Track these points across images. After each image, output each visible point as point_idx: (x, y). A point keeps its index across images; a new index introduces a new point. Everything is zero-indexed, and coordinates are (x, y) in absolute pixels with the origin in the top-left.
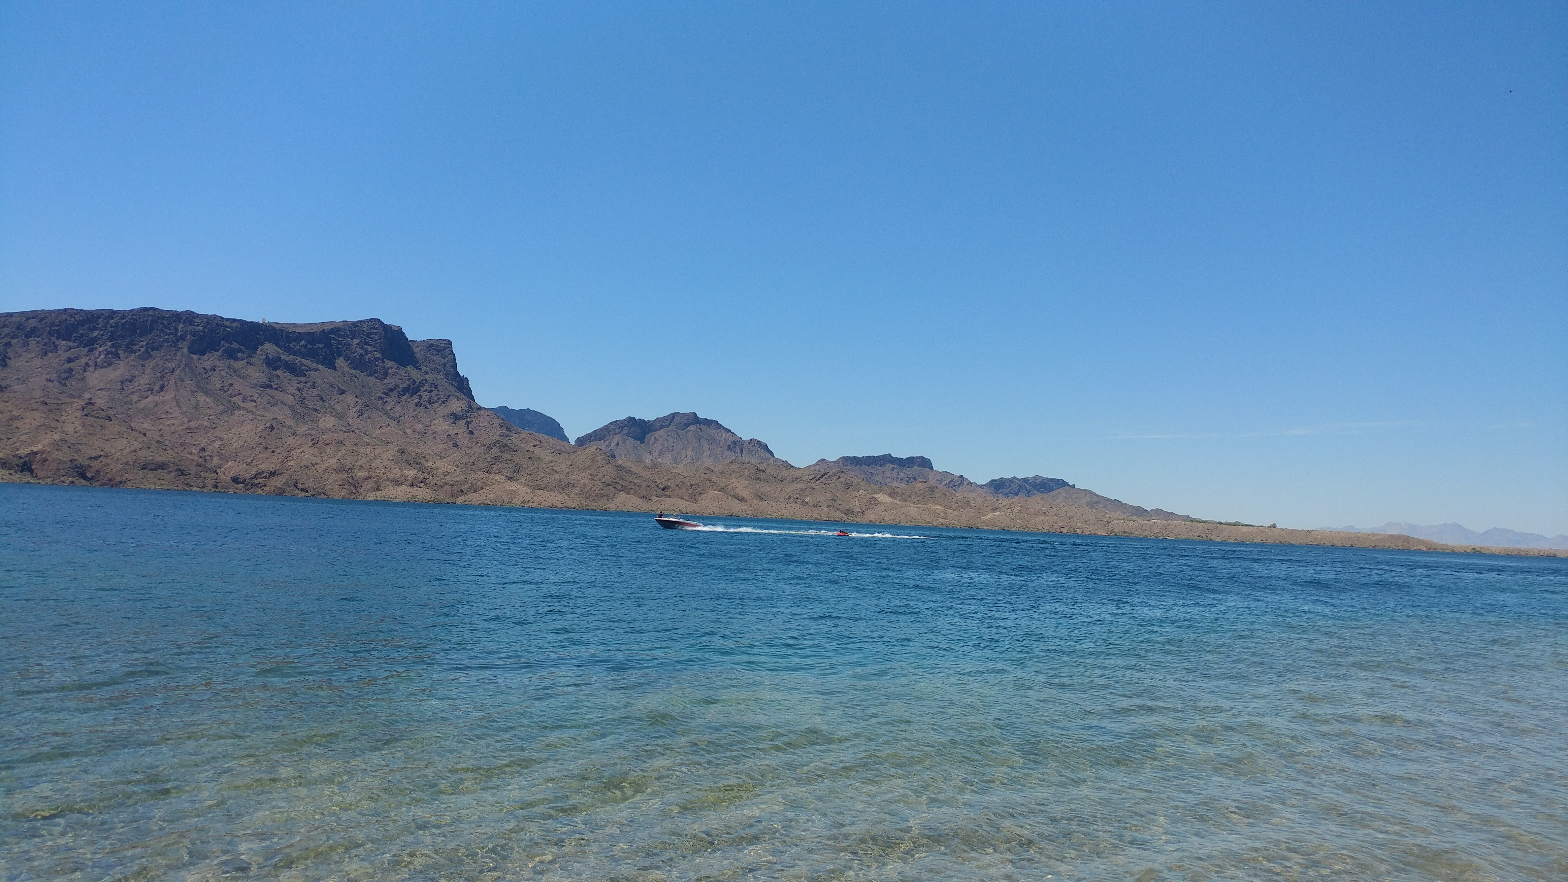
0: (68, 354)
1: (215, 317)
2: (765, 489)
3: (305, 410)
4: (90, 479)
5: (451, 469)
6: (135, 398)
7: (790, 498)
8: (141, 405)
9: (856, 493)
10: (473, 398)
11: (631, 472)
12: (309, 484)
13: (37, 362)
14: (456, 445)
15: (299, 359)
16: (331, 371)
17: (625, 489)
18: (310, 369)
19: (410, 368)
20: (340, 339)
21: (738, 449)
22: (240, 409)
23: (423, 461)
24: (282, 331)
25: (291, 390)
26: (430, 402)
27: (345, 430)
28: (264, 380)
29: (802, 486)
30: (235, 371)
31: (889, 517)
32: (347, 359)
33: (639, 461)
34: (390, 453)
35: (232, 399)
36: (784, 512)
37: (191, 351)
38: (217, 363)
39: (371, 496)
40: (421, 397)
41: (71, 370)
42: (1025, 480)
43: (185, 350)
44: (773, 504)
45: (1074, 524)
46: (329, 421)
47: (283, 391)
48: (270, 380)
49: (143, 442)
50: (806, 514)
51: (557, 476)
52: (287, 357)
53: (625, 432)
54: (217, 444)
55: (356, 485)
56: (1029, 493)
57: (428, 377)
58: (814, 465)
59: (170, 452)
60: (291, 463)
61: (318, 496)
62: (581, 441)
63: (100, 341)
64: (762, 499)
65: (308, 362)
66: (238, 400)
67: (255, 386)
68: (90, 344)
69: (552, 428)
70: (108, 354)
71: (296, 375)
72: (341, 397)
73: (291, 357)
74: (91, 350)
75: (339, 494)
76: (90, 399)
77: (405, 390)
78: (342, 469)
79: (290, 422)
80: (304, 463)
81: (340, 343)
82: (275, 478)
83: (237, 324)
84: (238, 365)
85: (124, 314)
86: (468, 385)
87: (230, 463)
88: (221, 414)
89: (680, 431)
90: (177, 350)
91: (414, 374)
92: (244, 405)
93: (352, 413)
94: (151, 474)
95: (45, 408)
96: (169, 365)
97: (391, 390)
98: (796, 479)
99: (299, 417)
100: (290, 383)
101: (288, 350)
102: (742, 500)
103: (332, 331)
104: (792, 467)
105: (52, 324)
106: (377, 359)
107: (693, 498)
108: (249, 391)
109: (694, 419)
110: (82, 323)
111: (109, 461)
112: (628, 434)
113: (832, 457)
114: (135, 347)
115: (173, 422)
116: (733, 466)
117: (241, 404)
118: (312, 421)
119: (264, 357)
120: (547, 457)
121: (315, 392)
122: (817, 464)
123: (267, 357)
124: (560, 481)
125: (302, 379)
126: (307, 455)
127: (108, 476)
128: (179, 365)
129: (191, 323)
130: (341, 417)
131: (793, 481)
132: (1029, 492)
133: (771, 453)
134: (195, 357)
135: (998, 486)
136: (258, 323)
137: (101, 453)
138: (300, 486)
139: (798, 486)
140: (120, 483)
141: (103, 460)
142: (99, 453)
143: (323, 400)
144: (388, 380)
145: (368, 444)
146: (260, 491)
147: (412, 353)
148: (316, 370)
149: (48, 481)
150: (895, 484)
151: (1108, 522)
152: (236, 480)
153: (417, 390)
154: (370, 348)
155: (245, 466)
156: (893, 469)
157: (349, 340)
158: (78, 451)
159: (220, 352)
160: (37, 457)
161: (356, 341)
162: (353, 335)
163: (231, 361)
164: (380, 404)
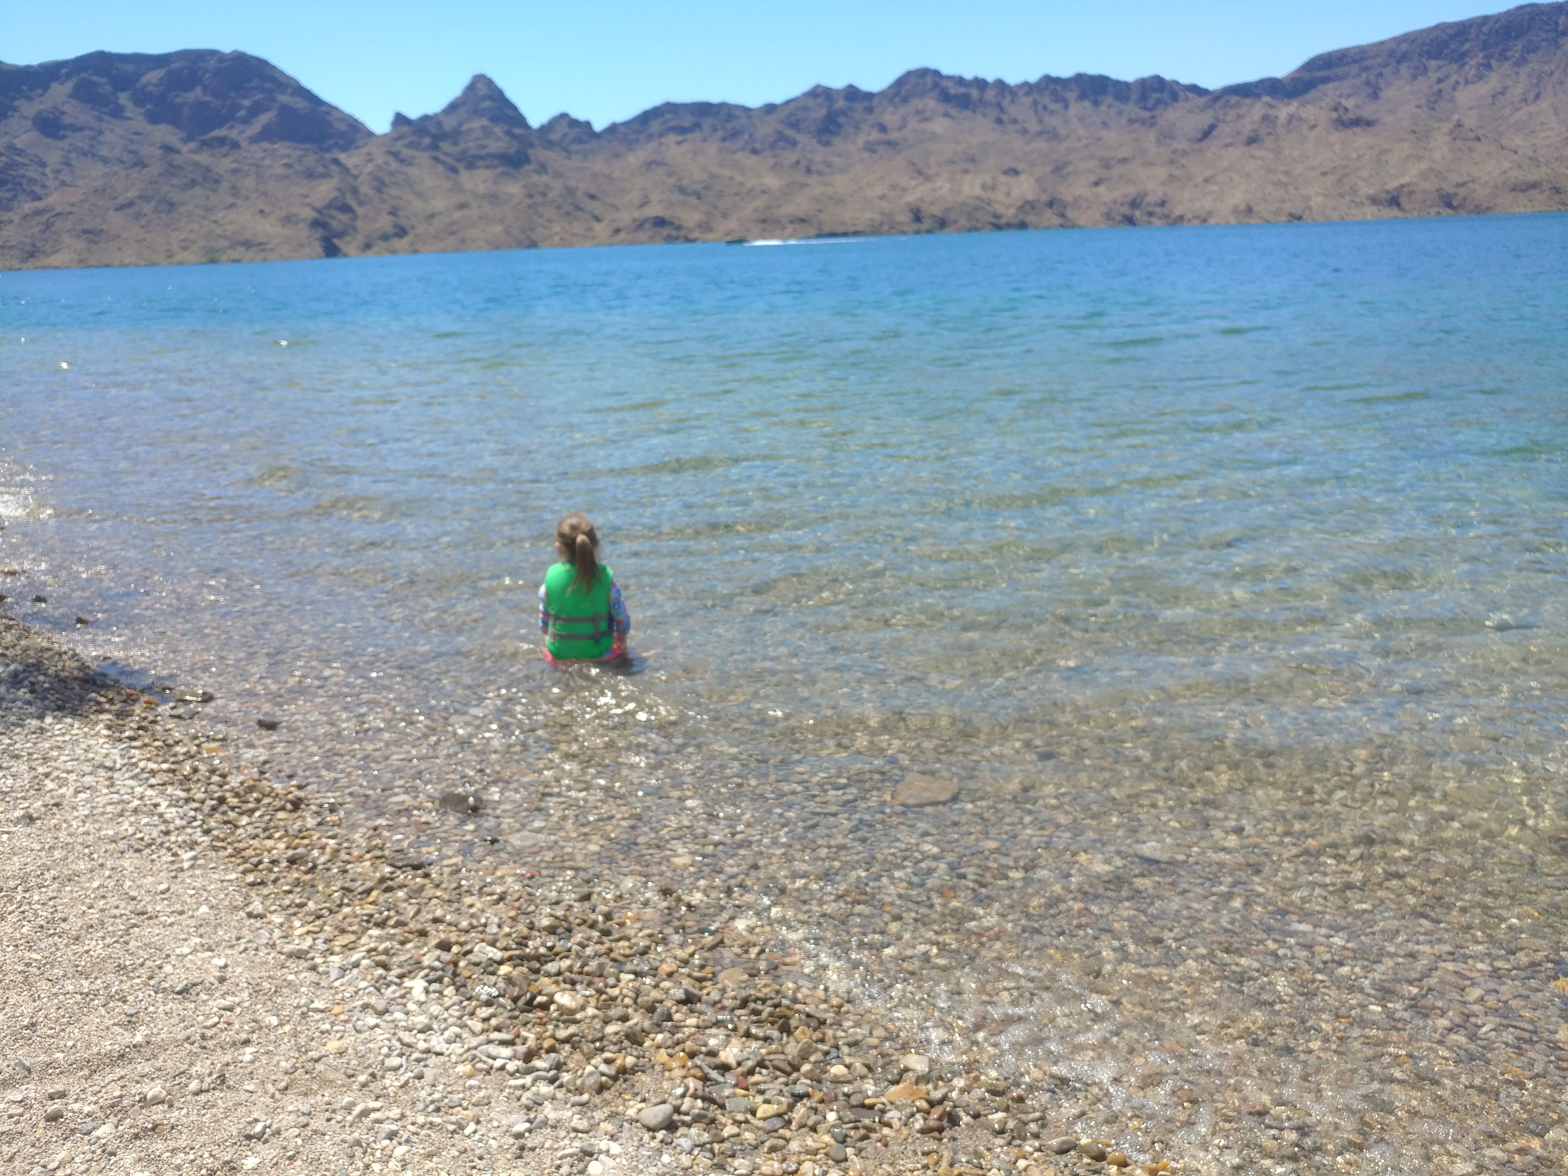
0: (1438, 75)
4: (1456, 208)
6: (1507, 112)
8: (1514, 119)
13: (1407, 89)
41: (1440, 91)
49: (1515, 160)
59: (1544, 168)
68: (1461, 59)
74: (1462, 65)
76: (1458, 120)
94: (1522, 196)
95: (1414, 137)
96: (1547, 68)
105: (1423, 45)
110: (1453, 37)
111: (1476, 186)
114: (1509, 54)
127: (1476, 202)
137: (1469, 178)
140: (1488, 208)
141: (1471, 185)
142: (1467, 178)
149: (1415, 213)
158: (1445, 179)
160: (1406, 190)
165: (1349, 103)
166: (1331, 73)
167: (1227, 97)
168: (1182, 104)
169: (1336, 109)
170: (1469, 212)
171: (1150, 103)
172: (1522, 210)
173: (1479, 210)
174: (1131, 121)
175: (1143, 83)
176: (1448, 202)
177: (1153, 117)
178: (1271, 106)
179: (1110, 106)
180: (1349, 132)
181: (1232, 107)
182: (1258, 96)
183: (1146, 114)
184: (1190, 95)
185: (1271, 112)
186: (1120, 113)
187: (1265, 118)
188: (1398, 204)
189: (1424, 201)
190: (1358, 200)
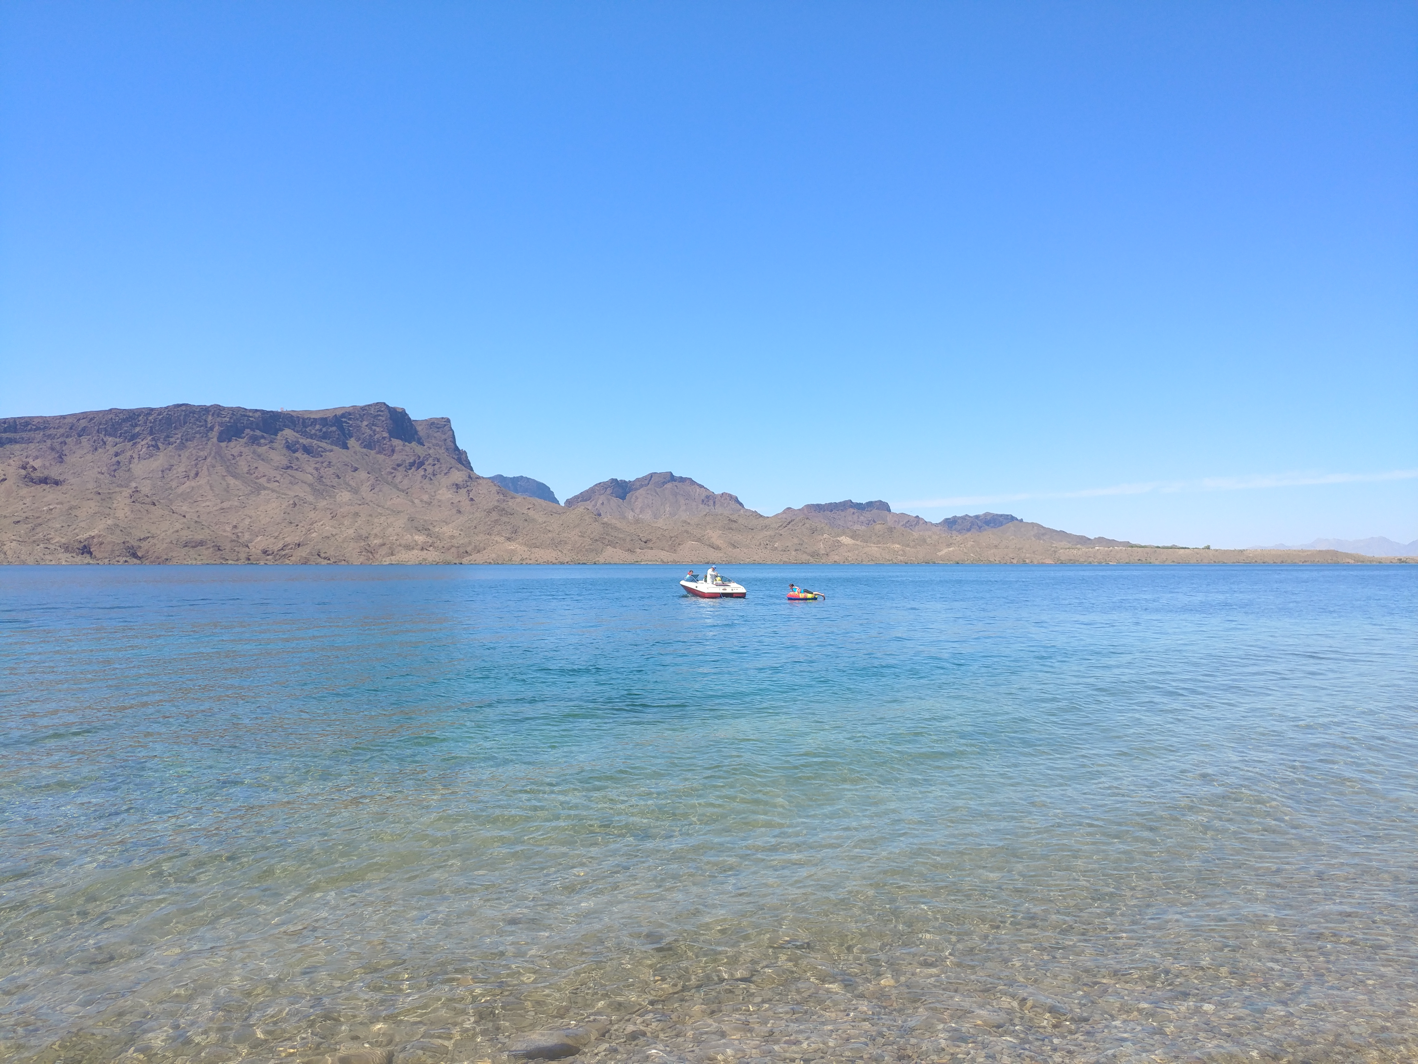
0: (115, 449)
1: (240, 409)
2: (738, 537)
3: (323, 487)
4: (140, 558)
5: (456, 533)
6: (174, 484)
7: (760, 544)
8: (180, 490)
9: (820, 537)
10: (472, 469)
11: (615, 528)
12: (331, 553)
14: (459, 512)
15: (315, 442)
16: (344, 451)
17: (611, 544)
18: (325, 451)
19: (414, 444)
20: (351, 422)
21: (711, 503)
22: (265, 489)
23: (431, 527)
24: (296, 416)
25: (310, 469)
26: (433, 474)
27: (360, 503)
28: (285, 462)
29: (771, 533)
30: (259, 456)
31: (851, 557)
32: (358, 439)
33: (623, 517)
34: (401, 522)
35: (257, 481)
36: (756, 558)
37: (220, 440)
38: (243, 449)
39: (387, 561)
40: (425, 470)
41: (118, 462)
42: (977, 517)
43: (215, 440)
44: (746, 551)
45: (1023, 555)
46: (344, 496)
47: (303, 471)
48: (290, 462)
49: (184, 523)
50: (776, 558)
51: (550, 535)
52: (304, 441)
53: (609, 492)
54: (247, 521)
55: (371, 552)
56: (980, 529)
57: (431, 452)
58: (781, 514)
59: (208, 531)
60: (314, 535)
61: (339, 563)
63: (142, 436)
64: (735, 547)
65: (323, 444)
66: (263, 481)
67: (277, 468)
68: (133, 438)
69: (542, 492)
70: (149, 447)
71: (313, 456)
72: (355, 474)
73: (309, 440)
74: (135, 444)
75: (359, 561)
76: (136, 487)
77: (412, 465)
78: (359, 538)
79: (310, 498)
80: (325, 534)
81: (351, 426)
82: (300, 549)
83: (259, 414)
84: (262, 450)
85: (160, 411)
86: (467, 457)
87: (259, 538)
88: (248, 495)
89: (658, 490)
90: (208, 440)
91: (419, 450)
92: (270, 486)
93: (365, 489)
94: (192, 552)
95: (99, 497)
97: (399, 465)
98: (766, 527)
99: (318, 493)
100: (309, 464)
101: (304, 434)
102: (715, 548)
103: (343, 416)
104: (761, 516)
105: (100, 423)
106: (384, 438)
107: (673, 549)
108: (272, 473)
109: (670, 478)
110: (125, 421)
111: (155, 541)
112: (611, 494)
113: (797, 505)
114: (172, 440)
115: (208, 503)
116: (708, 519)
117: (267, 485)
118: (330, 496)
119: (284, 442)
120: (540, 517)
121: (331, 470)
122: (784, 512)
123: (287, 442)
124: (553, 539)
125: (320, 459)
126: (326, 527)
127: (156, 554)
128: (210, 454)
129: (219, 415)
130: (355, 491)
131: (762, 529)
132: (980, 527)
133: (741, 505)
134: (223, 444)
135: (952, 523)
136: (277, 412)
137: (149, 535)
138: (323, 555)
139: (768, 533)
140: (167, 560)
141: (151, 541)
142: (146, 535)
143: (338, 477)
144: (395, 457)
145: (381, 514)
146: (287, 562)
147: (416, 432)
148: (331, 451)
149: (106, 561)
150: (856, 527)
151: (1055, 552)
152: (265, 552)
153: (421, 464)
154: (378, 429)
155: (273, 540)
156: (854, 513)
157: (359, 422)
158: (129, 534)
159: (245, 440)
160: (95, 540)
161: (365, 423)
162: (362, 418)
163: (255, 446)
164: (390, 478)
165: (37, 464)
169: (24, 467)
170: (152, 562)
172: (194, 562)
173: (159, 561)
176: (133, 553)
180: (38, 487)
188: (90, 553)
189: (113, 551)
190: (52, 547)
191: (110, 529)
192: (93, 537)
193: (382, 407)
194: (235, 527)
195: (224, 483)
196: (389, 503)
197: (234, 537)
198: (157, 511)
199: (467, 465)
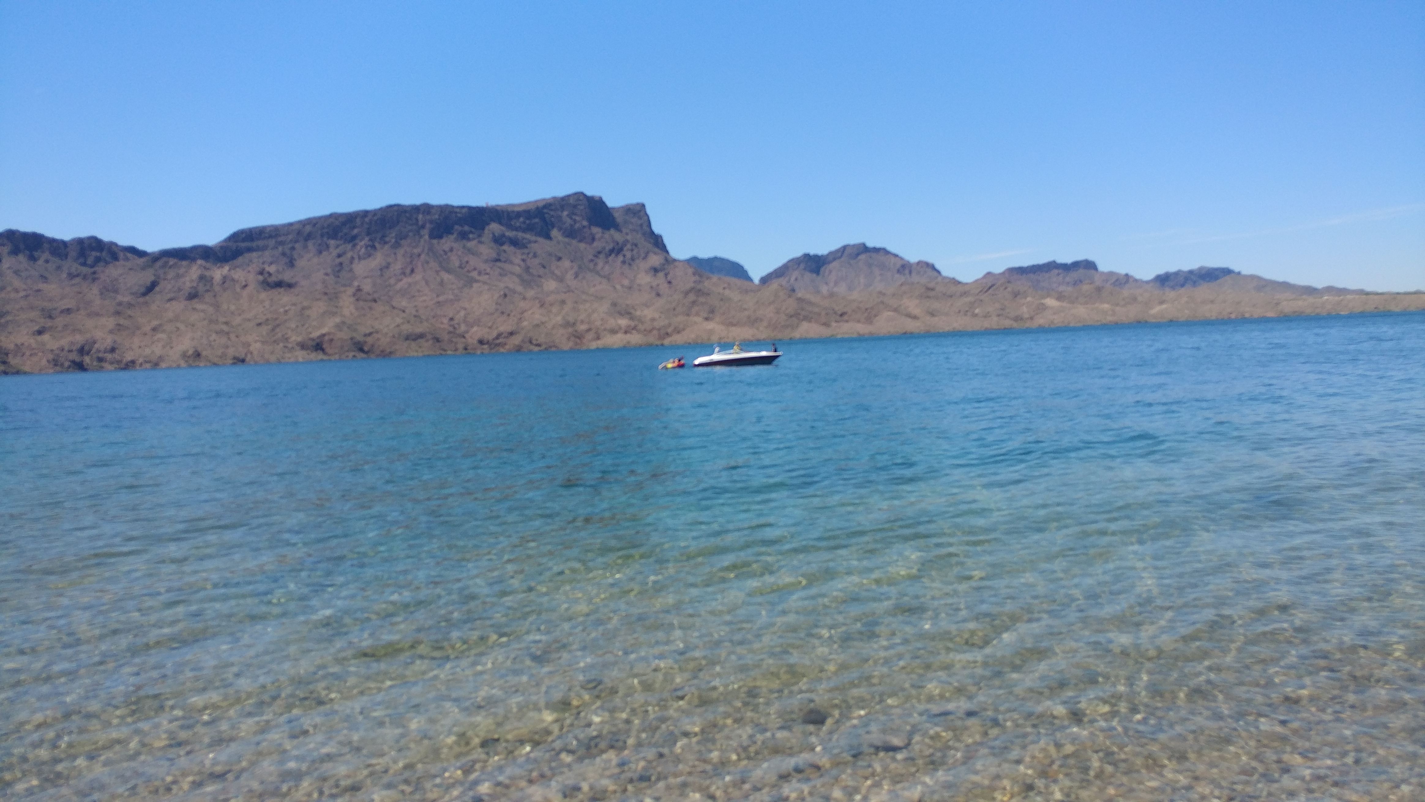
0: (338, 251)
1: (447, 206)
2: (936, 305)
3: (530, 277)
4: (367, 353)
5: (656, 315)
6: (393, 281)
7: (959, 312)
8: (398, 287)
9: (1023, 300)
10: (668, 253)
11: (811, 303)
12: (542, 339)
13: (316, 260)
14: (658, 295)
15: (521, 234)
16: (548, 242)
17: (807, 319)
18: (530, 242)
19: (612, 231)
20: (552, 213)
21: (907, 271)
22: (477, 282)
23: (632, 311)
24: (503, 212)
25: (517, 260)
26: (633, 259)
27: (565, 290)
28: (494, 255)
29: (970, 299)
30: (469, 250)
31: (1058, 320)
32: (560, 229)
33: (818, 292)
34: (604, 307)
35: (469, 274)
36: (955, 326)
37: (432, 237)
38: (453, 244)
39: (594, 345)
40: (624, 256)
41: (341, 264)
42: (1191, 272)
43: (427, 237)
44: (945, 319)
45: (1242, 309)
46: (551, 285)
47: (511, 263)
48: (498, 254)
49: (404, 317)
50: (977, 325)
51: (746, 313)
52: (510, 234)
53: (802, 266)
54: (462, 313)
55: (579, 337)
56: (1195, 284)
57: (628, 237)
58: (982, 279)
59: (425, 324)
60: (525, 323)
61: (549, 349)
62: (764, 280)
63: (360, 237)
64: (933, 315)
65: (528, 236)
66: (474, 274)
67: (486, 261)
68: (353, 240)
69: (737, 271)
70: (367, 247)
71: (520, 248)
72: (559, 263)
73: (514, 233)
74: (354, 245)
75: (566, 346)
76: (359, 286)
77: (611, 251)
78: (567, 324)
79: (519, 288)
80: (535, 322)
81: (552, 216)
82: (514, 337)
83: (467, 210)
84: (471, 244)
85: (376, 213)
86: (663, 241)
87: (475, 329)
88: (462, 288)
89: (852, 262)
90: (421, 238)
91: (618, 236)
92: (481, 278)
93: (569, 276)
94: (413, 344)
95: (326, 297)
96: (416, 251)
97: (599, 253)
98: (965, 294)
99: (526, 283)
100: (516, 256)
101: (510, 227)
102: (915, 318)
103: (544, 207)
104: (959, 283)
105: (323, 228)
106: (584, 227)
107: (869, 320)
108: (482, 266)
109: (863, 249)
110: (344, 224)
111: (380, 336)
112: (805, 269)
113: (999, 269)
114: (387, 239)
115: (424, 298)
116: (904, 288)
117: (478, 278)
118: (538, 286)
119: (491, 235)
120: (735, 296)
121: (536, 261)
122: (984, 277)
123: (494, 235)
124: (749, 317)
125: (526, 251)
126: (536, 315)
127: (381, 348)
128: (423, 250)
129: (429, 213)
130: (561, 280)
131: (962, 296)
132: (1195, 282)
133: (939, 272)
134: (435, 241)
135: (1164, 280)
136: (484, 207)
137: (373, 330)
138: (534, 342)
139: (967, 300)
140: (391, 353)
141: (375, 335)
142: (371, 330)
143: (544, 267)
144: (595, 244)
145: (585, 301)
146: (502, 350)
147: (614, 218)
148: (536, 242)
149: (337, 357)
150: (1061, 288)
151: (1277, 304)
152: (481, 342)
153: (621, 250)
154: (577, 218)
155: (487, 330)
156: (1058, 274)
157: (559, 213)
158: (355, 330)
159: (455, 235)
160: (326, 338)
161: (565, 213)
162: (563, 208)
163: (465, 241)
164: (591, 265)
165: (272, 269)
166: (254, 244)
167: (164, 259)
168: (122, 262)
169: (261, 273)
170: (378, 356)
171: (90, 261)
172: (415, 354)
173: (386, 355)
174: (71, 276)
175: (80, 242)
176: (360, 348)
177: (94, 273)
178: (205, 268)
179: (47, 261)
180: (274, 290)
181: (170, 267)
182: (194, 260)
183: (85, 270)
184: (129, 255)
185: (207, 273)
186: (59, 268)
187: (202, 278)
188: (323, 350)
189: (342, 347)
190: (290, 345)
191: (339, 327)
192: (324, 335)
193: (580, 196)
194: (452, 319)
195: (438, 279)
196: (592, 290)
197: (451, 329)
198: (379, 308)
199: (663, 248)
